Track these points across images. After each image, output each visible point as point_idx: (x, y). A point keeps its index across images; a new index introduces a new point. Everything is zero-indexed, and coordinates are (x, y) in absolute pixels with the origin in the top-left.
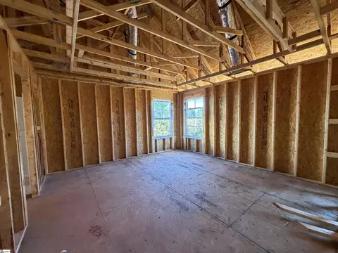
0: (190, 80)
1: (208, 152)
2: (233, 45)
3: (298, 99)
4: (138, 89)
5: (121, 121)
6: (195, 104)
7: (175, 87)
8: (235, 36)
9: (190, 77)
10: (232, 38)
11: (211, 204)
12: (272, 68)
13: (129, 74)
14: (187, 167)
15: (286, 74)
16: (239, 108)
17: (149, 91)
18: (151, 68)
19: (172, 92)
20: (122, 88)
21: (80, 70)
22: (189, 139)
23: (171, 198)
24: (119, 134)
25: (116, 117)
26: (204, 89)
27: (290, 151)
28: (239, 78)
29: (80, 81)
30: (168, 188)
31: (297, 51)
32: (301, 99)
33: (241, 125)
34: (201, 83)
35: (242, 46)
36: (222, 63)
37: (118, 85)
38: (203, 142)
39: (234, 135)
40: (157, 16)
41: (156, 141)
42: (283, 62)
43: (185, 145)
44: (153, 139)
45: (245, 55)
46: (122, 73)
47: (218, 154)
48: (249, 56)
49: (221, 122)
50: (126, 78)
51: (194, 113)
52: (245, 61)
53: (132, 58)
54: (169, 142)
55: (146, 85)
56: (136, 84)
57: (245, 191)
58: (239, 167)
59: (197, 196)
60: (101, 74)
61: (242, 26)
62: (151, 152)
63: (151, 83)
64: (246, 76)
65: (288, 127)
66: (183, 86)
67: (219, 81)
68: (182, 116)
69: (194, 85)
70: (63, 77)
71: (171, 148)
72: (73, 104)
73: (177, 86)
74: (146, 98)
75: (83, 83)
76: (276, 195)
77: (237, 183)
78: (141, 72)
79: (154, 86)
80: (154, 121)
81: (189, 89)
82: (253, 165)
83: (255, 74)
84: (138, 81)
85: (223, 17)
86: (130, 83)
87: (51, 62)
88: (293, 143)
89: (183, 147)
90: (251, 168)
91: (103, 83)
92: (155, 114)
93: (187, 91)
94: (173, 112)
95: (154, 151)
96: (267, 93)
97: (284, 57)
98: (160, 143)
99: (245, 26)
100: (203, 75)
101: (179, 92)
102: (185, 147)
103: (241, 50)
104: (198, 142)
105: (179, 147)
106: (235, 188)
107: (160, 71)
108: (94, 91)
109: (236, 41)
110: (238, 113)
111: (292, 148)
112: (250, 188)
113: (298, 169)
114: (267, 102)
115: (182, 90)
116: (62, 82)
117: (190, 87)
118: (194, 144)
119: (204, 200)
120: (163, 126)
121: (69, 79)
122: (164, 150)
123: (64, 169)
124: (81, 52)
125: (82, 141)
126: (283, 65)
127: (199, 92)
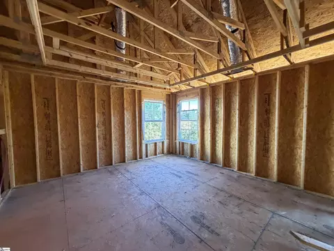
0: (184, 79)
1: (203, 158)
2: (235, 38)
3: (305, 103)
4: (128, 89)
5: (107, 124)
6: (190, 106)
7: (168, 87)
8: (237, 29)
9: (185, 76)
10: (233, 32)
11: (212, 232)
12: (273, 68)
13: (117, 71)
14: (180, 177)
15: (291, 74)
16: (237, 112)
17: (140, 91)
18: (141, 64)
19: (165, 92)
20: (109, 87)
21: (56, 63)
22: (183, 143)
23: (161, 223)
24: (105, 138)
25: (102, 119)
26: (199, 90)
27: (296, 159)
28: (237, 78)
29: (58, 76)
30: (159, 206)
31: (311, 46)
32: (309, 102)
33: (240, 130)
34: (196, 83)
35: (244, 41)
36: (221, 60)
37: (104, 83)
38: (198, 147)
39: (231, 140)
40: (148, 7)
41: (146, 145)
42: (289, 61)
43: (178, 150)
44: (144, 143)
45: (246, 52)
46: (108, 69)
47: (214, 160)
48: (250, 53)
49: (217, 126)
50: (113, 76)
51: (188, 116)
52: (247, 59)
53: (120, 52)
54: (161, 146)
55: (136, 84)
56: (125, 82)
57: (250, 210)
58: (238, 177)
59: (194, 218)
60: (82, 69)
61: (244, 19)
62: (141, 158)
63: (141, 82)
64: (245, 77)
65: (293, 133)
66: (177, 86)
67: (215, 82)
68: (176, 119)
69: (189, 85)
70: (37, 72)
71: (163, 153)
72: (49, 103)
73: (170, 85)
74: (137, 98)
75: (63, 80)
76: (288, 216)
77: (240, 199)
78: (130, 69)
79: (145, 85)
80: (145, 124)
81: (183, 89)
82: (253, 175)
83: (256, 74)
84: (127, 79)
85: (224, 5)
86: (118, 81)
87: (18, 52)
88: (299, 151)
89: (176, 152)
90: (252, 179)
91: (87, 80)
92: (146, 116)
93: (181, 91)
94: (166, 114)
95: (144, 156)
96: (269, 95)
97: (290, 54)
98: (151, 148)
99: (247, 19)
100: (198, 74)
101: (172, 93)
102: (178, 152)
103: (243, 46)
104: (192, 147)
105: (172, 151)
106: (238, 206)
107: (151, 69)
108: (76, 88)
109: (237, 35)
110: (237, 116)
111: (298, 157)
112: (255, 206)
113: (306, 180)
114: (269, 105)
115: (175, 91)
116: (36, 77)
117: (183, 87)
118: (187, 149)
119: (203, 225)
120: (155, 127)
121: (45, 74)
122: (156, 154)
123: (36, 180)
124: (56, 41)
125: (60, 147)
126: (289, 64)
127: (193, 93)
